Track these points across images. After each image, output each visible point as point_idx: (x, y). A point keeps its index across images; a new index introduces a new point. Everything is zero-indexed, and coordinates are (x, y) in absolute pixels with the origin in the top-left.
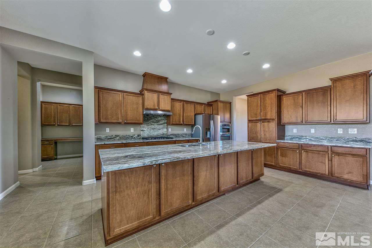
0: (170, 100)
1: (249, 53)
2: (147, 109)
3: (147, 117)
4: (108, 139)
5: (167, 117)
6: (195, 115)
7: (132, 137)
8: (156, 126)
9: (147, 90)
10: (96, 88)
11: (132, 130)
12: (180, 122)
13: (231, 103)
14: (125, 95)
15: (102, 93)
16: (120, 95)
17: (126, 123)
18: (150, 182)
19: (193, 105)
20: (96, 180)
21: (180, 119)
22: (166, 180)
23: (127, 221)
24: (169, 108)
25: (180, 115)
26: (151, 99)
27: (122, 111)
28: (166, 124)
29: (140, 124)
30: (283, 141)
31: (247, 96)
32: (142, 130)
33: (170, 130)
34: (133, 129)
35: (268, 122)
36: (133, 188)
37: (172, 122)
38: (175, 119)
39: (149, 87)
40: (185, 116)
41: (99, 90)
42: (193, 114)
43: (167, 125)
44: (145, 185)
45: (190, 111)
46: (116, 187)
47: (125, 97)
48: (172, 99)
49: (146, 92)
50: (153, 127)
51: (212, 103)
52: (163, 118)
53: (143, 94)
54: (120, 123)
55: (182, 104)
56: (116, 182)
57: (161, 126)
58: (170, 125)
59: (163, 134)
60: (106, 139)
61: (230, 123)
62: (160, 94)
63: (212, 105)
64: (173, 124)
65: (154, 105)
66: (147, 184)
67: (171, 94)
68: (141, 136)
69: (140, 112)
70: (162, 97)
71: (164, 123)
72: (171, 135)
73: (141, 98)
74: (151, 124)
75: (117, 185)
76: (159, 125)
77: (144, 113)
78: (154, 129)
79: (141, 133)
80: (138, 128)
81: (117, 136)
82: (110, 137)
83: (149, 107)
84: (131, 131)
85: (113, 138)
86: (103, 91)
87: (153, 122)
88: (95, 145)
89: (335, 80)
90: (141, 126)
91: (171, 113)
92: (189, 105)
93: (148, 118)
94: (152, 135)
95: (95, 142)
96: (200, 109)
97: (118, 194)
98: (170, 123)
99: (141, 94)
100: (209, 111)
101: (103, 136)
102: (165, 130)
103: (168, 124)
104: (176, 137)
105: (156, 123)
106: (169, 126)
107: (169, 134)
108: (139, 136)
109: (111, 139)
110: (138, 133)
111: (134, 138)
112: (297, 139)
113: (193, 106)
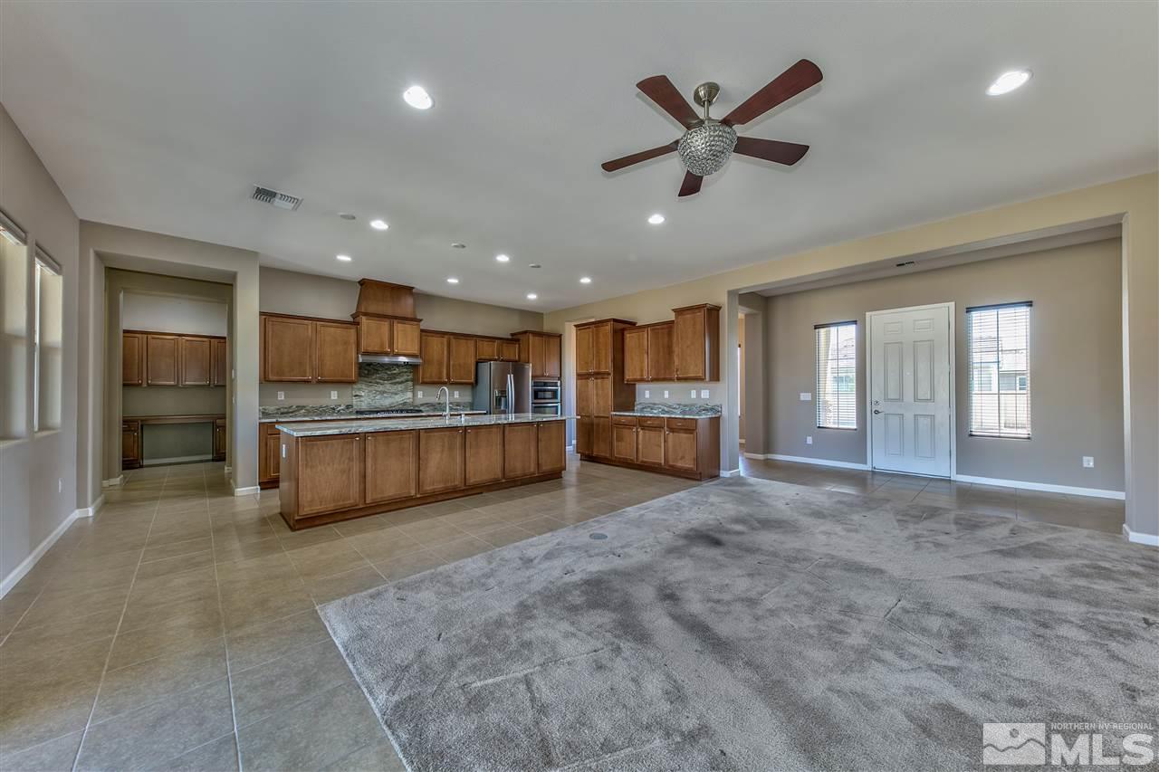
0: (417, 333)
1: (539, 267)
2: (366, 353)
3: (367, 367)
4: (282, 413)
5: (413, 367)
6: (477, 363)
7: (334, 409)
8: (388, 386)
9: (366, 314)
10: (262, 314)
11: (334, 395)
12: (440, 378)
13: (560, 336)
14: (319, 327)
15: (273, 325)
16: (310, 327)
17: (319, 382)
18: (350, 459)
19: (473, 342)
20: (261, 489)
21: (441, 373)
22: (375, 458)
23: (321, 502)
24: (415, 350)
25: (440, 364)
26: (374, 333)
27: (314, 356)
28: (410, 383)
29: (352, 383)
30: (631, 414)
31: (575, 326)
32: (356, 396)
33: (420, 395)
34: (336, 392)
35: (603, 378)
36: (329, 464)
37: (423, 378)
38: (431, 372)
39: (373, 308)
40: (453, 366)
41: (268, 318)
42: (472, 361)
43: (413, 385)
44: (344, 462)
45: (466, 354)
46: (307, 460)
47: (318, 329)
48: (422, 331)
49: (364, 318)
50: (381, 388)
51: (519, 337)
52: (405, 370)
53: (358, 324)
54: (307, 382)
55: (445, 340)
56: (306, 454)
57: (400, 387)
58: (418, 384)
59: (405, 404)
60: (277, 413)
61: (560, 378)
62: (395, 321)
63: (518, 340)
64: (424, 383)
65: (382, 345)
66: (347, 461)
67: (421, 320)
68: (355, 407)
69: (352, 359)
70: (398, 327)
71: (407, 381)
72: (422, 405)
73: (353, 332)
74: (378, 383)
75: (309, 459)
76: (395, 384)
77: (361, 360)
78: (384, 392)
79: (355, 401)
80: (348, 391)
81: (300, 408)
82: (286, 410)
83: (370, 349)
84: (332, 398)
85: (292, 412)
86: (274, 319)
87: (381, 378)
88: (260, 423)
89: (679, 312)
90: (355, 386)
91: (418, 361)
92: (463, 342)
93: (369, 371)
94: (378, 405)
95: (260, 419)
96: (488, 349)
97: (309, 470)
98: (418, 379)
99: (355, 323)
100: (512, 352)
101: (271, 409)
102: (409, 395)
103: (415, 381)
104: (435, 409)
105: (388, 380)
106: (418, 387)
107: (418, 402)
108: (348, 407)
109: (287, 413)
110: (347, 401)
111: (339, 411)
112: (649, 410)
113: (471, 344)
